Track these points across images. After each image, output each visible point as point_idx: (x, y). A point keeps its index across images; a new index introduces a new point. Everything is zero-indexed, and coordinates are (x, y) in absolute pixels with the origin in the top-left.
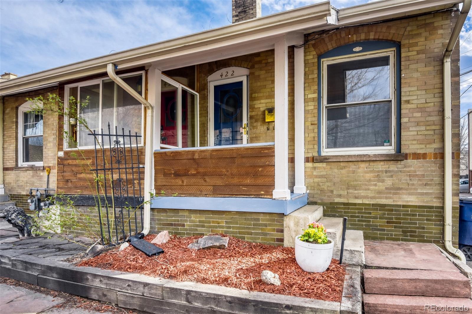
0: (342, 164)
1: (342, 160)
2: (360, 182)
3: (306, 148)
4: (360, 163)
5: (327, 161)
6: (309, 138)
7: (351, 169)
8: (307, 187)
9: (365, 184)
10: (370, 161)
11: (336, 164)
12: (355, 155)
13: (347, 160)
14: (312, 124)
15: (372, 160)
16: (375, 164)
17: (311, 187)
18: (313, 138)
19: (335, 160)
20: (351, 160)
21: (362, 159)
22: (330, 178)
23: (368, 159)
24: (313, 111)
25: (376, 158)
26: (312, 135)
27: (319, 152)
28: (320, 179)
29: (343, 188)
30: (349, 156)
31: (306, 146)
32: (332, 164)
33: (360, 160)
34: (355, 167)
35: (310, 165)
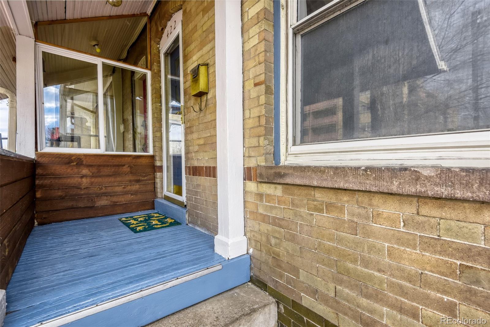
0: (319, 195)
1: (315, 183)
2: (379, 271)
3: (246, 146)
4: (377, 200)
5: (282, 181)
6: (251, 120)
7: (346, 217)
8: (249, 239)
9: (401, 287)
10: (420, 197)
11: (305, 191)
12: (357, 169)
13: (330, 185)
14: (256, 85)
15: (430, 193)
16: (447, 212)
17: (256, 241)
18: (257, 119)
19: (298, 181)
20: (342, 185)
21: (384, 186)
22: (291, 229)
23: (411, 189)
24: (256, 50)
25: (453, 186)
26: (255, 112)
27: (276, 155)
28: (270, 227)
29: (323, 272)
30: (338, 170)
31: (247, 140)
32: (296, 190)
33: (374, 189)
34: (360, 210)
35: (252, 186)
